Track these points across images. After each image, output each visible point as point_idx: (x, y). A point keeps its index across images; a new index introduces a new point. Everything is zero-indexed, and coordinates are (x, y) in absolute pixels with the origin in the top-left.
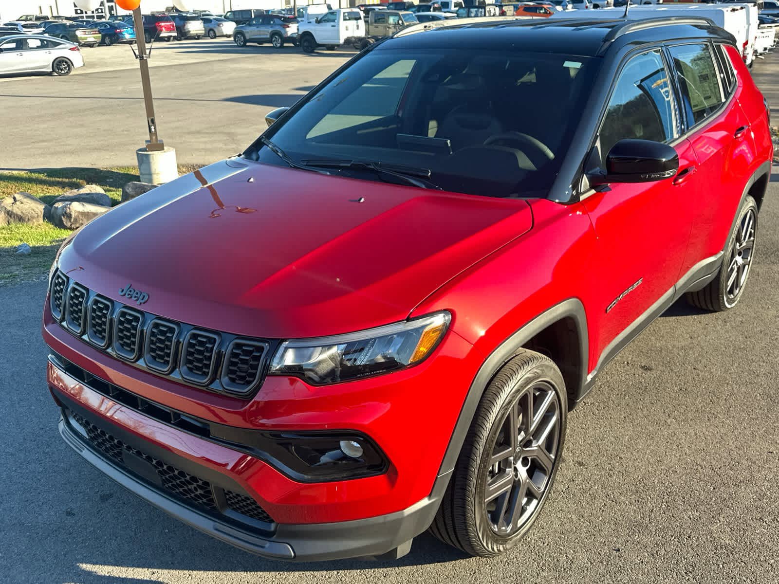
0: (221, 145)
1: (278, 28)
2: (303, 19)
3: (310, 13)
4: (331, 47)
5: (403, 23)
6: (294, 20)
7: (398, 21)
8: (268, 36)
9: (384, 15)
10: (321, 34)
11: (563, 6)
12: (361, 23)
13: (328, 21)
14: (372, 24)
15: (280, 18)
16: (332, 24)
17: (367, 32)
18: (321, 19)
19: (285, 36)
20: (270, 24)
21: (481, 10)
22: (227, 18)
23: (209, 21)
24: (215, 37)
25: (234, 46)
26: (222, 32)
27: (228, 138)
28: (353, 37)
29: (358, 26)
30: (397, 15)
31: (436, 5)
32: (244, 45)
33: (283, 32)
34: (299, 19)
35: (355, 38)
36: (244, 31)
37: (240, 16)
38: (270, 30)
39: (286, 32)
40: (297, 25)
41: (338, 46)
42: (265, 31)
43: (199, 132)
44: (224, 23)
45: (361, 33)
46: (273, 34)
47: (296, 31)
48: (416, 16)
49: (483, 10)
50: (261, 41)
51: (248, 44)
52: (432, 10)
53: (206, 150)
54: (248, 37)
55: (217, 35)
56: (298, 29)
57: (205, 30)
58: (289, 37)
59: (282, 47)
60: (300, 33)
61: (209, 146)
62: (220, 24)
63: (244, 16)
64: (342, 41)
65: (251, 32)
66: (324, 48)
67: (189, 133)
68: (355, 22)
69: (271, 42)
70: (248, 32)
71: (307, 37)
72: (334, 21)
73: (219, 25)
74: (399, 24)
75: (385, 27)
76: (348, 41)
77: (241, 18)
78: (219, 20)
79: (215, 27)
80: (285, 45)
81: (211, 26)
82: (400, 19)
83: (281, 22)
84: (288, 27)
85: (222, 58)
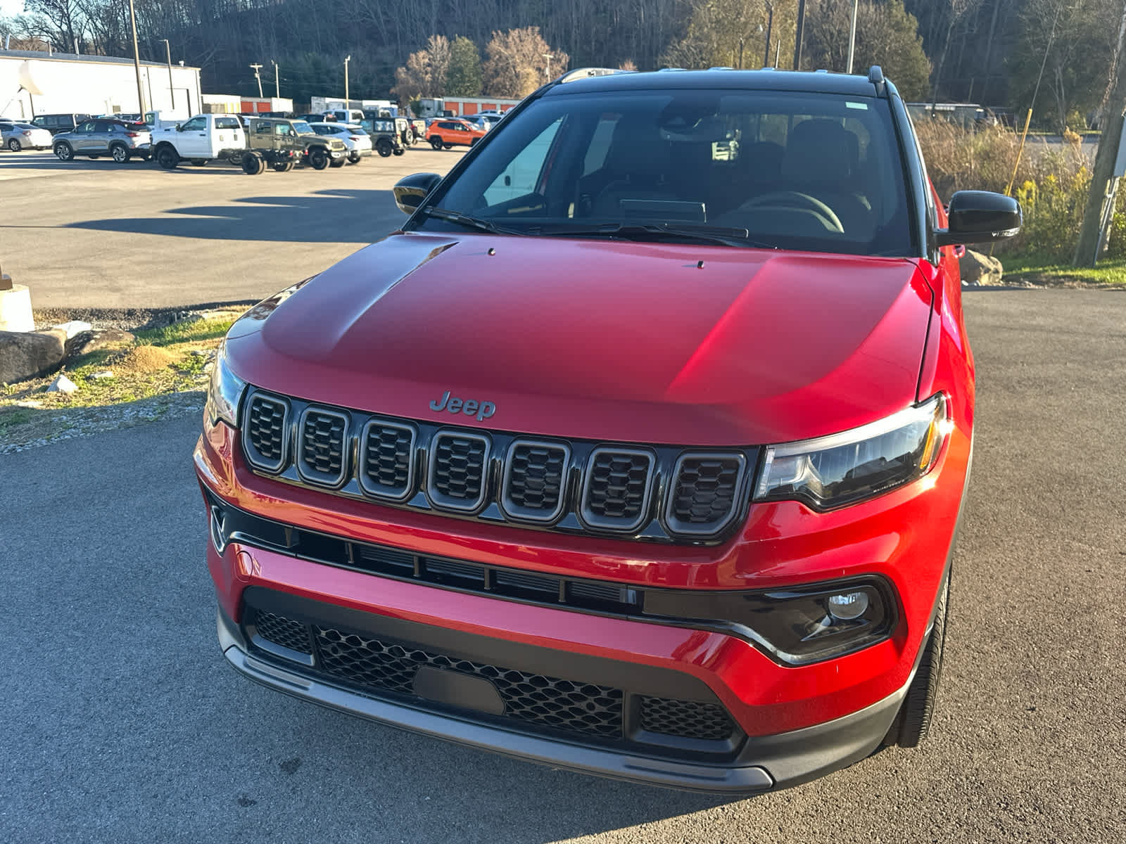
0: (85, 283)
1: (120, 137)
2: (153, 127)
3: (163, 120)
4: (199, 162)
5: (295, 134)
6: (143, 127)
7: (289, 132)
8: (107, 147)
9: (269, 124)
10: (185, 144)
11: (479, 124)
12: (240, 132)
13: (194, 128)
14: (253, 133)
15: (122, 124)
16: (201, 132)
17: (248, 144)
18: (184, 126)
19: (131, 147)
20: (107, 131)
21: (388, 123)
22: (35, 124)
23: (10, 128)
24: (20, 149)
25: (57, 161)
26: (31, 143)
27: (93, 273)
28: (230, 149)
29: (235, 137)
30: (288, 124)
31: (329, 116)
32: (71, 159)
33: (127, 141)
34: (151, 127)
35: (233, 150)
36: (69, 140)
37: (56, 123)
38: (109, 139)
39: (133, 143)
40: (149, 133)
41: (211, 160)
42: (102, 141)
43: (44, 268)
44: (33, 131)
45: (241, 144)
46: (114, 145)
47: (149, 141)
48: (312, 126)
49: (392, 124)
50: (94, 154)
51: (75, 158)
52: (325, 120)
53: (66, 290)
54: (75, 148)
55: (23, 146)
56: (151, 139)
57: (4, 140)
58: (138, 149)
59: (127, 161)
60: (155, 143)
61: (67, 284)
62: (27, 132)
63: (61, 123)
64: (215, 154)
65: (78, 142)
66: (190, 163)
67: (30, 269)
68: (231, 131)
69: (111, 155)
70: (76, 142)
71: (165, 149)
72: (202, 129)
73: (25, 134)
74: (290, 134)
75: (272, 139)
76: (223, 154)
77: (57, 124)
78: (24, 128)
79: (19, 136)
80: (131, 159)
81: (12, 134)
82: (291, 129)
83: (126, 131)
84: (136, 136)
85: (44, 175)
